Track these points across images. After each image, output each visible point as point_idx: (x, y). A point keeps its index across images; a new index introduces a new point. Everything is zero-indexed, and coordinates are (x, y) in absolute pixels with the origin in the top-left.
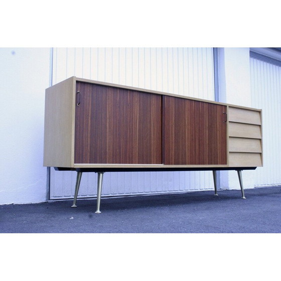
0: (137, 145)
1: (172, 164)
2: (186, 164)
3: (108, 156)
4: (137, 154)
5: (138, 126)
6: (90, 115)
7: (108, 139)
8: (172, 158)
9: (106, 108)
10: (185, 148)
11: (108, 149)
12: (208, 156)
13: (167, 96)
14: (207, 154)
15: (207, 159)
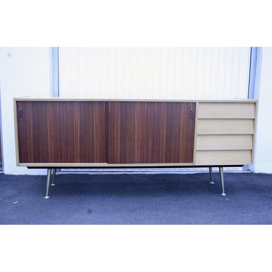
0: (79, 147)
1: (117, 163)
2: (134, 163)
3: (50, 157)
4: (79, 155)
5: (79, 131)
6: (32, 126)
7: (49, 143)
8: (117, 158)
9: (46, 119)
10: (134, 148)
11: (49, 151)
12: (165, 155)
13: (111, 102)
14: (164, 153)
15: (164, 158)
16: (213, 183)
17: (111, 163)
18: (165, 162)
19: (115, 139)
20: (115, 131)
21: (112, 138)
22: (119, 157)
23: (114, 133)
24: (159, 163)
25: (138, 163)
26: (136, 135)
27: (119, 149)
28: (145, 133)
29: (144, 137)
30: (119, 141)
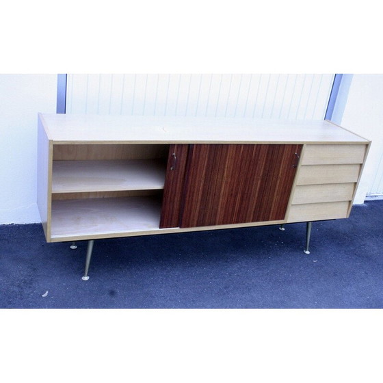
8: (193, 220)
10: (217, 206)
12: (254, 212)
13: (197, 145)
14: (253, 210)
15: (252, 215)
16: (283, 229)
17: (185, 227)
18: (253, 221)
19: (195, 195)
20: (197, 184)
21: (191, 194)
22: (196, 219)
23: (194, 187)
24: (245, 222)
25: (219, 224)
26: (223, 188)
27: (198, 208)
28: (235, 185)
29: (232, 190)
30: (200, 198)
